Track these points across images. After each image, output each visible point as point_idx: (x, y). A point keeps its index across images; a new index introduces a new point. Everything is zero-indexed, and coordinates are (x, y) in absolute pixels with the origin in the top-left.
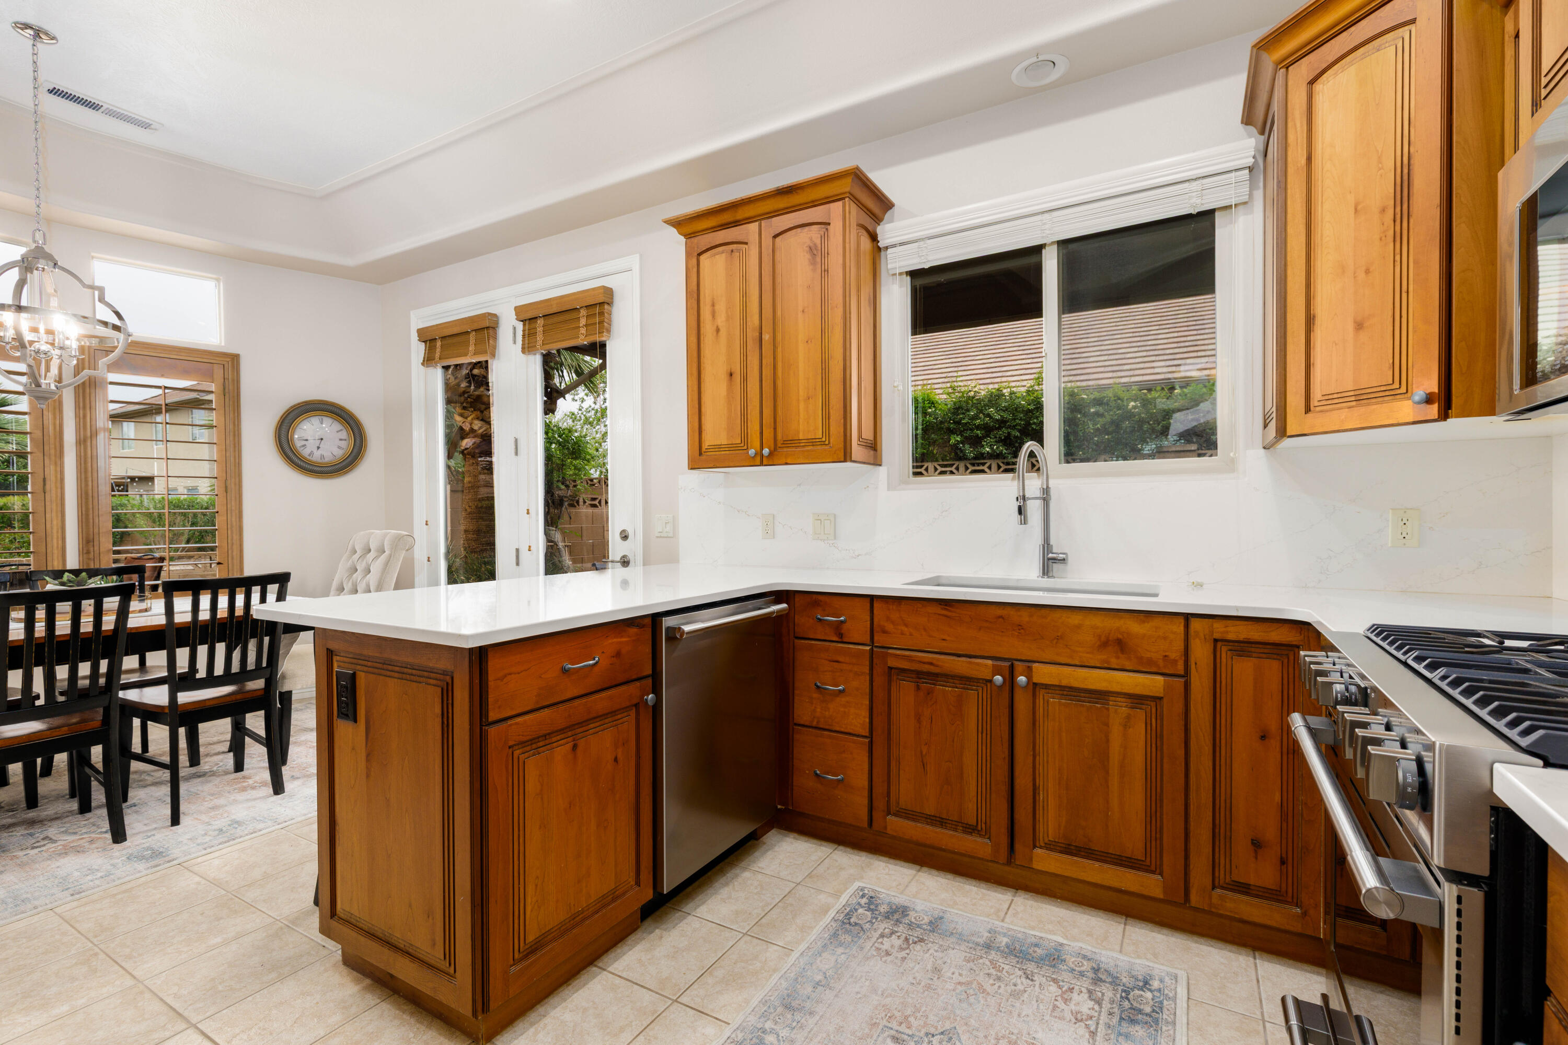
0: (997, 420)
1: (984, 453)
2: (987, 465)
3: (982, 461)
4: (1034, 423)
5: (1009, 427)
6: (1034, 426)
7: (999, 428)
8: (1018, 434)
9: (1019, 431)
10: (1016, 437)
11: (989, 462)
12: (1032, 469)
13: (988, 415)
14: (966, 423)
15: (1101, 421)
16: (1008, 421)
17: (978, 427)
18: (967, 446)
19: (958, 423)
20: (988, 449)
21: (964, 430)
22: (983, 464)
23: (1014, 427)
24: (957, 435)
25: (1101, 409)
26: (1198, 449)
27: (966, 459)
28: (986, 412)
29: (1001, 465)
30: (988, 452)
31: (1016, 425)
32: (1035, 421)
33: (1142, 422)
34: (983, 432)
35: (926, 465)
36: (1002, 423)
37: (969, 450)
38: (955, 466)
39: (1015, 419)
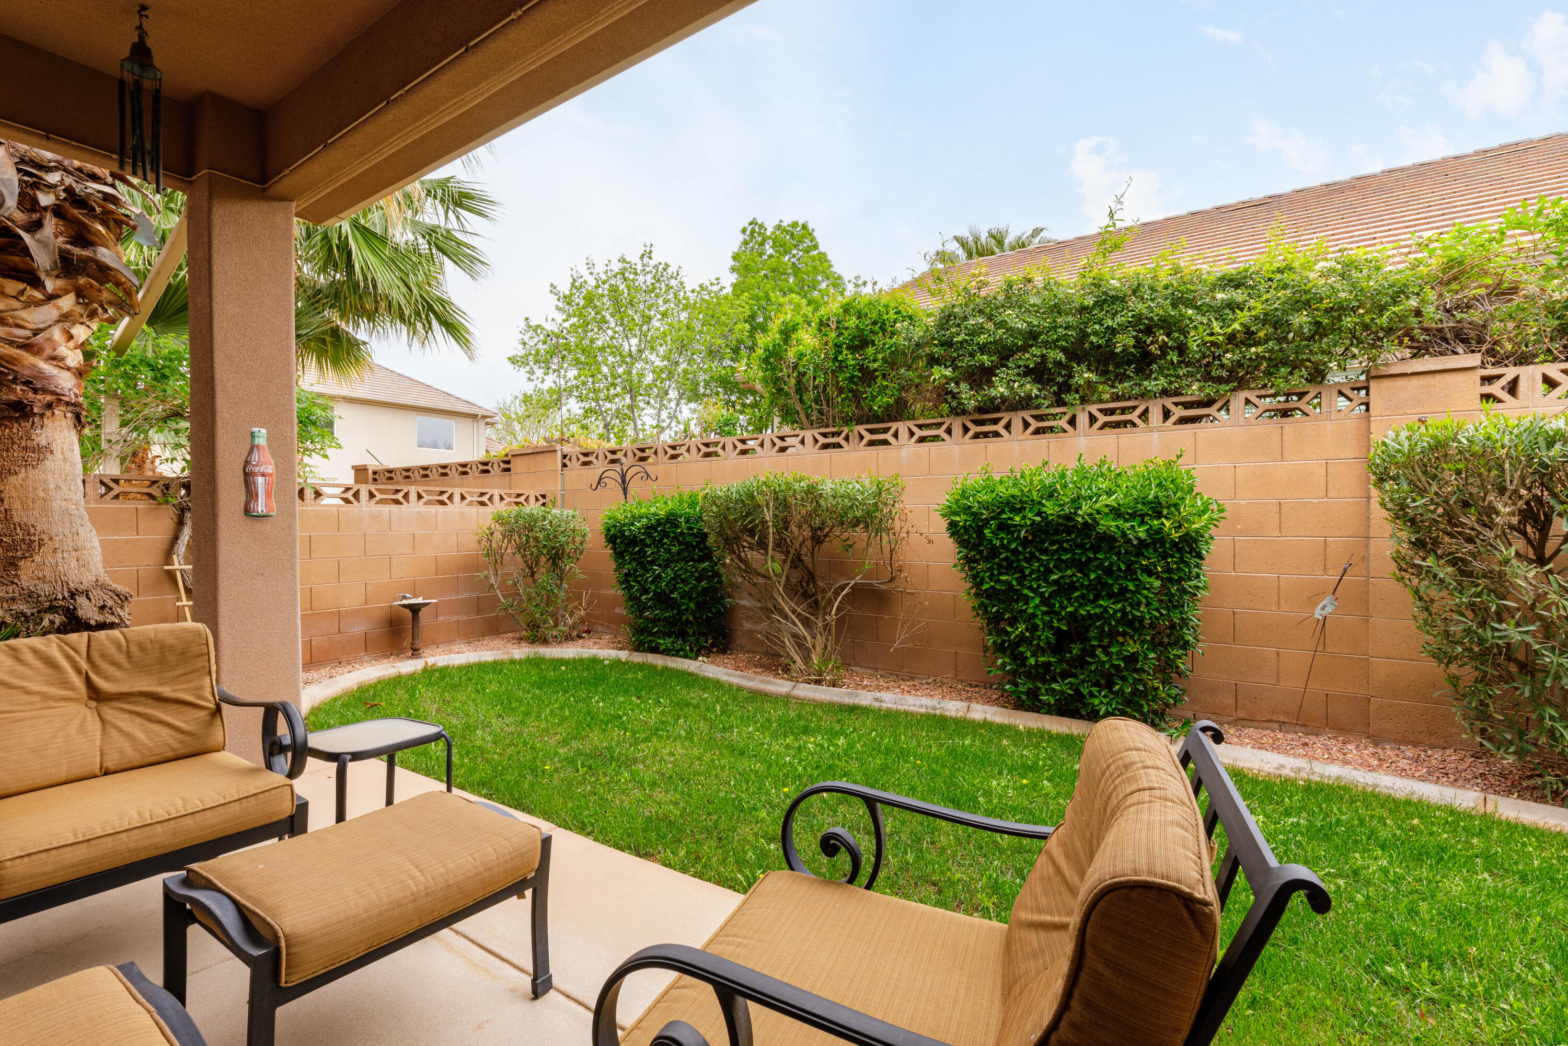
0: (1020, 331)
1: (995, 398)
2: (1003, 422)
3: (995, 416)
4: (1095, 333)
5: (1046, 344)
6: (1094, 339)
7: (1025, 349)
8: (1061, 356)
9: (1064, 350)
10: (1059, 364)
11: (1006, 417)
12: (1091, 425)
13: (1001, 325)
14: (961, 343)
15: (1243, 317)
16: (1041, 333)
17: (983, 349)
18: (964, 386)
19: (948, 344)
20: (1002, 390)
21: (959, 356)
22: (996, 421)
23: (1054, 344)
24: (946, 367)
25: (1239, 296)
26: (1483, 365)
27: (964, 412)
28: (1000, 319)
29: (1031, 420)
30: (1002, 396)
31: (1058, 340)
32: (1097, 327)
33: (1339, 310)
34: (994, 358)
35: (894, 426)
36: (1032, 336)
37: (968, 397)
38: (944, 427)
39: (1055, 328)
